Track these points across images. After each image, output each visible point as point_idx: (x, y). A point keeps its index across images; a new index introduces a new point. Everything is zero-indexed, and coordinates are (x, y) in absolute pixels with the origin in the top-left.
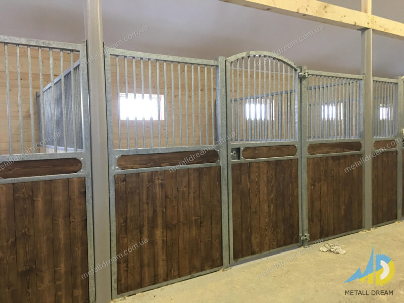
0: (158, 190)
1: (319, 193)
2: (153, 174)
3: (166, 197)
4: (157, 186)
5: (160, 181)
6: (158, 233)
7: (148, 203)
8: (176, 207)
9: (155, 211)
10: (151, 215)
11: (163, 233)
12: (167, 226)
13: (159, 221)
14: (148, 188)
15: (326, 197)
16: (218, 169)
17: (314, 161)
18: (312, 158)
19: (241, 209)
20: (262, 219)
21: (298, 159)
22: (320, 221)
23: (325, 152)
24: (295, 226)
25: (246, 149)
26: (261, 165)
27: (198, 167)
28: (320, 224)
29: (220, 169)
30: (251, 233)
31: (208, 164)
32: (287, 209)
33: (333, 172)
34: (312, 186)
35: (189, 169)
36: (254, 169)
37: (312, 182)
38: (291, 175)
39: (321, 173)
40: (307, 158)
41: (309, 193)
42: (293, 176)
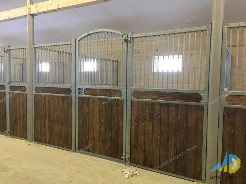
0: (47, 104)
2: (46, 96)
3: (50, 107)
5: (48, 100)
6: (47, 122)
7: (43, 108)
8: (53, 113)
9: (46, 112)
10: (44, 113)
11: (48, 123)
12: (50, 120)
13: (47, 117)
14: (44, 102)
15: (152, 135)
16: (71, 98)
17: (139, 104)
18: (137, 101)
19: (83, 123)
20: (95, 133)
21: (123, 100)
22: (144, 152)
23: (151, 98)
24: (120, 147)
25: (86, 89)
26: (95, 100)
27: (62, 96)
28: (143, 154)
29: (72, 98)
30: (88, 139)
31: (67, 95)
32: (114, 133)
33: (159, 116)
34: (137, 123)
35: (58, 96)
36: (91, 102)
37: (136, 119)
38: (117, 111)
39: (147, 115)
40: (131, 101)
41: (133, 127)
42: (119, 111)
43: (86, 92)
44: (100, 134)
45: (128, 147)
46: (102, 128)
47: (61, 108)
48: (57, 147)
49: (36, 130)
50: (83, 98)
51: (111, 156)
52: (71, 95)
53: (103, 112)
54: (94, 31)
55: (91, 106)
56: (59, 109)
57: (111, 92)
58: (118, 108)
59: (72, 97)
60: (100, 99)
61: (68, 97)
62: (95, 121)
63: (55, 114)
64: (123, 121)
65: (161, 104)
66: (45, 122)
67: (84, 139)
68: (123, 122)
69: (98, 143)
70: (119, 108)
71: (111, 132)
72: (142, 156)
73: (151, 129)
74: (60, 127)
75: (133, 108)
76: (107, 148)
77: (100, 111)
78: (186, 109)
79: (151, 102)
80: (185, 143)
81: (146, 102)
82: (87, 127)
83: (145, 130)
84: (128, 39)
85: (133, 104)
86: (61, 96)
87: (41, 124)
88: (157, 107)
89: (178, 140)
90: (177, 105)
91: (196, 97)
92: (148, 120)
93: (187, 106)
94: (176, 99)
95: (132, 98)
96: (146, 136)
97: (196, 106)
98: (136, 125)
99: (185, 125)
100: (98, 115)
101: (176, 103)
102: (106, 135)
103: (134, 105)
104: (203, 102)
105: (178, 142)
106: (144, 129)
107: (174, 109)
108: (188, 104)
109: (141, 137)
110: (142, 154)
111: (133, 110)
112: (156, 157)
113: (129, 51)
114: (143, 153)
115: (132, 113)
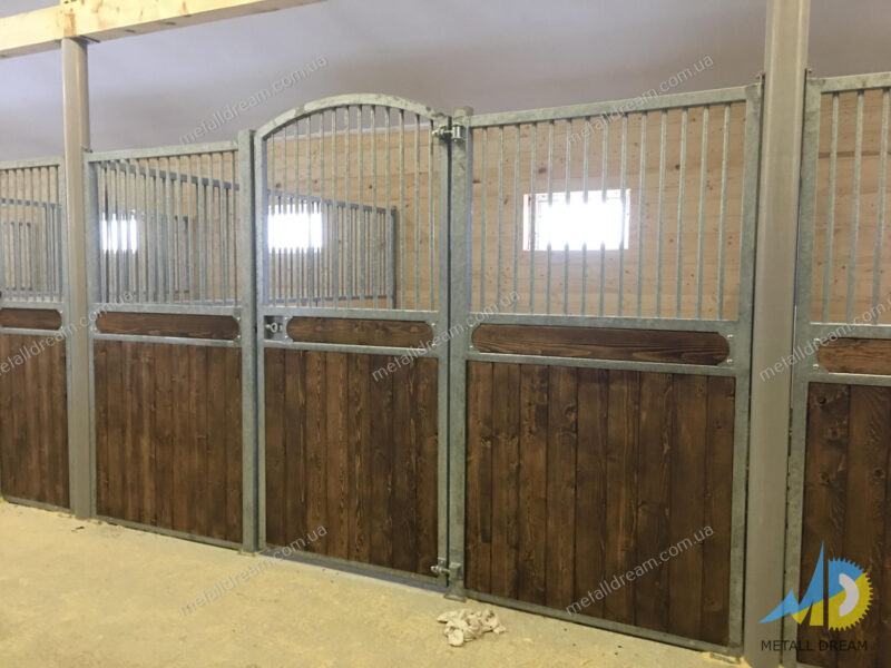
0: (144, 374)
1: (514, 466)
2: (139, 345)
3: (156, 387)
4: (144, 366)
5: (147, 360)
6: (145, 442)
7: (131, 391)
8: (170, 408)
9: (140, 406)
10: (135, 411)
11: (151, 445)
12: (157, 437)
13: (146, 424)
14: (132, 367)
15: (544, 485)
16: (238, 353)
17: (496, 371)
18: (488, 362)
19: (285, 446)
20: (331, 480)
21: (437, 359)
22: (517, 547)
23: (540, 352)
24: (425, 531)
25: (295, 321)
26: (331, 360)
27: (203, 344)
28: (513, 556)
29: (240, 354)
30: (306, 504)
31: (220, 342)
32: (402, 481)
33: (573, 417)
34: (489, 442)
35: (188, 346)
36: (314, 365)
37: (486, 428)
38: (414, 398)
39: (525, 411)
40: (467, 362)
41: (475, 457)
42: (420, 400)
43: (297, 329)
44: (351, 483)
45: (458, 532)
46: (358, 464)
47: (197, 391)
48: (187, 535)
49: (103, 474)
50: (284, 352)
51: (392, 564)
52: (239, 341)
53: (361, 404)
54: (322, 101)
55: (313, 381)
56: (193, 393)
57: (391, 328)
58: (416, 388)
59: (240, 349)
60: (349, 356)
61: (224, 349)
62: (330, 437)
63: (176, 412)
64: (437, 434)
65: (577, 373)
66: (136, 444)
67: (289, 503)
68: (437, 441)
69: (344, 516)
70: (422, 387)
71: (390, 477)
72: (508, 564)
73: (541, 464)
74: (197, 460)
75: (472, 387)
76: (377, 536)
77: (350, 400)
78: (670, 389)
79: (539, 365)
80: (667, 511)
81: (520, 365)
82: (302, 461)
83: (519, 467)
84: (453, 131)
85: (474, 372)
86: (197, 344)
87: (123, 450)
88: (562, 381)
89: (643, 503)
90: (636, 377)
91: (709, 346)
92: (531, 432)
93: (676, 377)
94: (634, 355)
95: (469, 349)
96: (521, 489)
97: (708, 377)
98: (485, 449)
99: (667, 447)
100: (341, 415)
101: (634, 368)
102: (375, 489)
103: (478, 376)
104: (733, 364)
105: (640, 510)
106: (516, 464)
107: (625, 388)
108: (679, 371)
109: (504, 494)
110: (508, 556)
111: (472, 395)
112: (563, 564)
113: (458, 179)
114: (514, 551)
115: (471, 408)
